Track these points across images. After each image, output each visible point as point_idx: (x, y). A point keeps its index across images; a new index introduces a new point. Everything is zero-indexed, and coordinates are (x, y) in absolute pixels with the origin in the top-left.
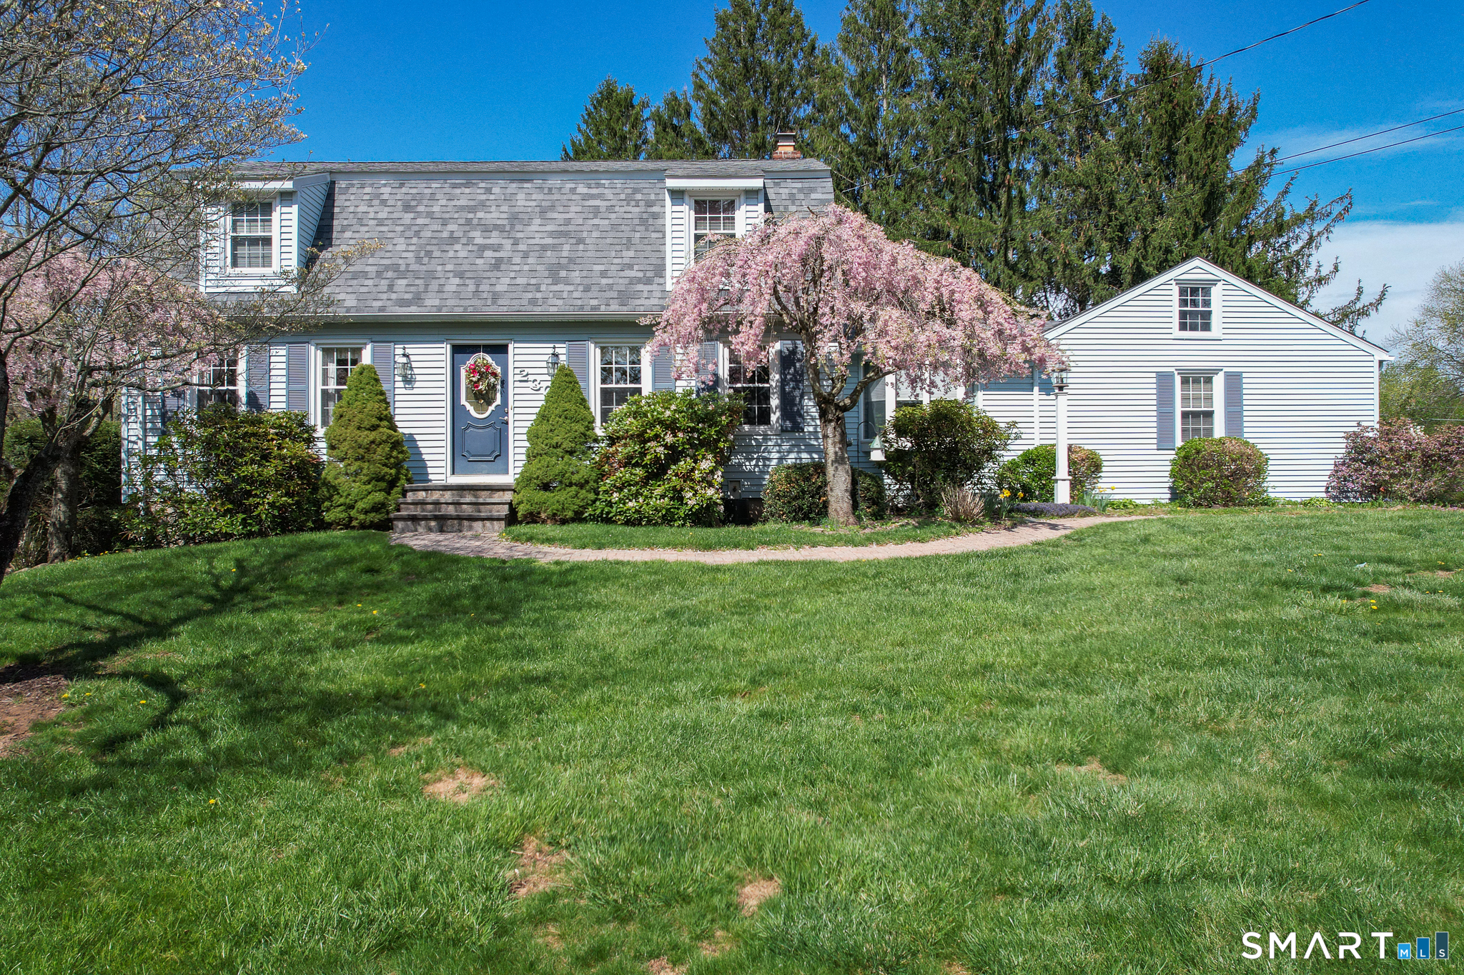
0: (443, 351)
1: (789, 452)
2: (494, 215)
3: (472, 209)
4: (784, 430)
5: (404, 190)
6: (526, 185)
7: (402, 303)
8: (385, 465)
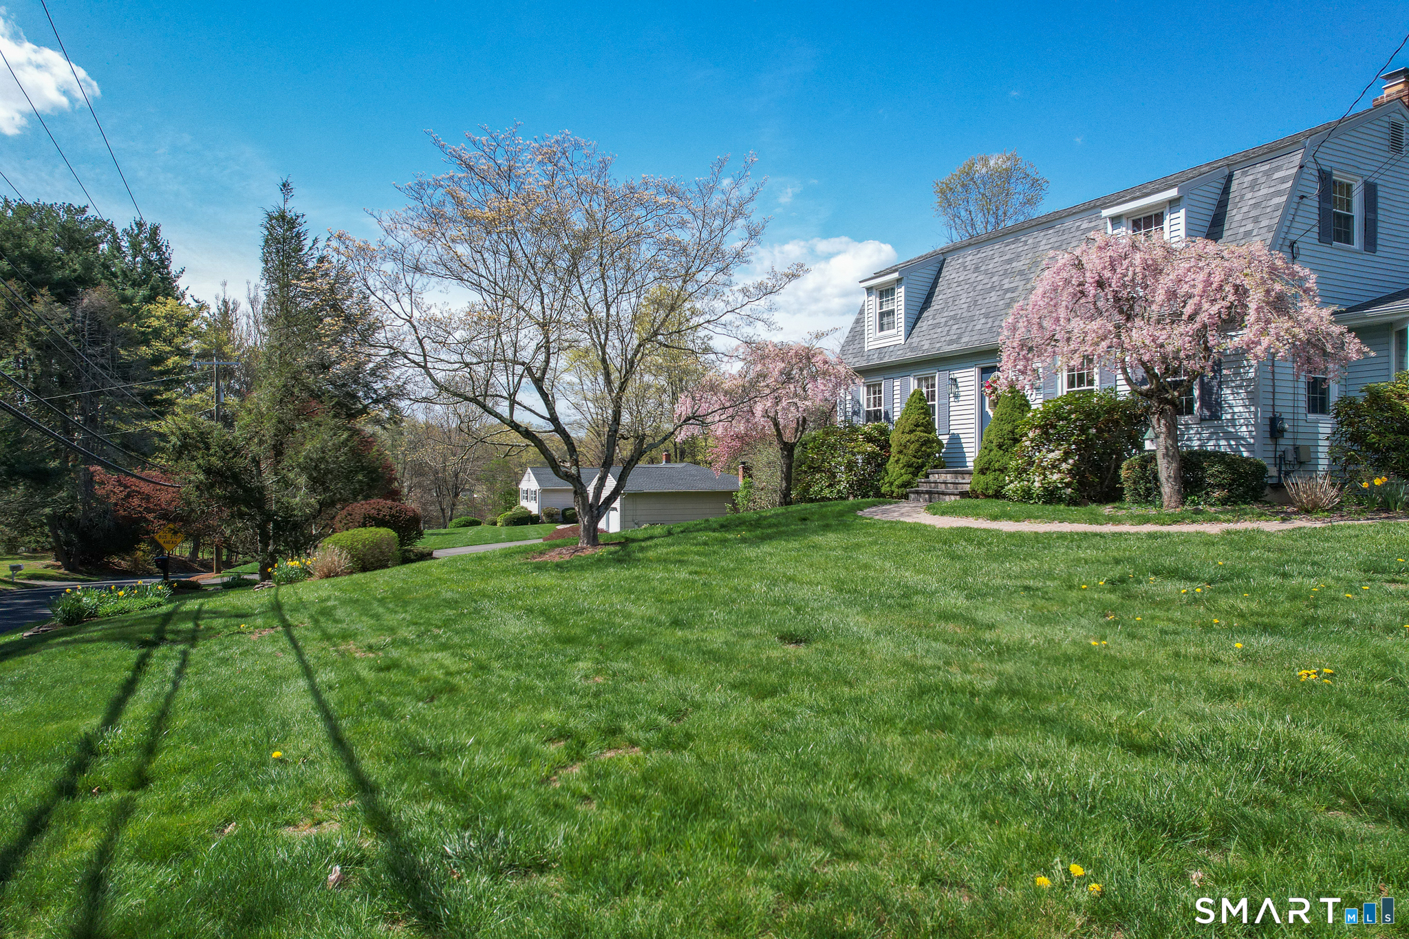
0: (973, 373)
1: (1209, 439)
2: (1022, 263)
3: (1010, 261)
4: (1202, 420)
5: (978, 256)
6: (1051, 231)
7: (951, 342)
8: (915, 457)
